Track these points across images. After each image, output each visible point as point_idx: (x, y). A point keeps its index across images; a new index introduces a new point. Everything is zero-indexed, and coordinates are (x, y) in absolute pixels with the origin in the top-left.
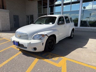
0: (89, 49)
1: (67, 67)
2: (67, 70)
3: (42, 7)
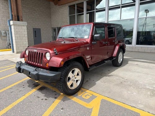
0: (142, 83)
1: (101, 109)
2: (100, 113)
3: (76, 14)
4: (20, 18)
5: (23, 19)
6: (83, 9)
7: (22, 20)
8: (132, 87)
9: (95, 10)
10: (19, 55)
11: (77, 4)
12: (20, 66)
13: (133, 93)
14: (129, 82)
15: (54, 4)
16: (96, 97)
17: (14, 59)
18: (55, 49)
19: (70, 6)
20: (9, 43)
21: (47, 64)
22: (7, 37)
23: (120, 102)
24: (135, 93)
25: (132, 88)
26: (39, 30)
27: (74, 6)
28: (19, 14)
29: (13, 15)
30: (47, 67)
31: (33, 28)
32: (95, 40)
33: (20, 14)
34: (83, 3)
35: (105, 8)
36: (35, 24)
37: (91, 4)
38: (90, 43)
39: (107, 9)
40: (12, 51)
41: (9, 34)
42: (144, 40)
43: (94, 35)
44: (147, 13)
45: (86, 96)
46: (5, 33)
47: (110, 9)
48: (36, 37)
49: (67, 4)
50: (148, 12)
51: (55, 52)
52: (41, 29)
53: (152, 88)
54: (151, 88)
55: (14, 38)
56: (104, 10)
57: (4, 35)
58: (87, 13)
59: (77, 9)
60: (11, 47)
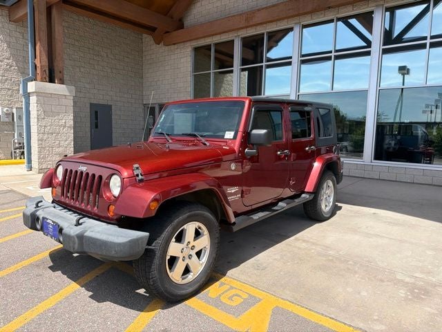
0: (385, 265)
3: (212, 71)
4: (57, 75)
5: (66, 77)
6: (232, 57)
7: (62, 82)
8: (357, 276)
9: (264, 64)
10: (39, 178)
11: (216, 45)
12: (37, 211)
13: (359, 293)
14: (350, 263)
15: (152, 42)
16: (260, 300)
17: (30, 188)
18: (136, 166)
19: (197, 50)
20: (20, 144)
21: (112, 208)
22: (13, 125)
23: (322, 314)
24: (364, 293)
25: (358, 279)
26: (108, 108)
27: (208, 48)
28: (55, 64)
29: (38, 65)
30: (110, 214)
31: (91, 104)
32: (253, 145)
33: (58, 65)
34: (232, 41)
35: (291, 58)
36: (96, 91)
37: (254, 44)
38: (240, 152)
39: (295, 60)
40: (25, 166)
41: (20, 118)
42: (397, 147)
43: (251, 130)
44: (403, 75)
45: (230, 298)
46: (9, 114)
47: (303, 62)
48: (97, 127)
49: (188, 44)
50: (408, 73)
51: (137, 175)
52: (113, 107)
53: (412, 280)
54: (407, 280)
55: (34, 129)
56: (290, 64)
57: (7, 120)
58: (243, 70)
59: (216, 58)
60: (23, 153)
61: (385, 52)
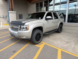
3: (39, 7)
7: (14, 11)
9: (48, 6)
31: (19, 14)
34: (42, 2)
39: (53, 5)
40: (9, 25)
47: (55, 5)
48: (20, 18)
52: (23, 15)
57: (6, 17)
58: (45, 7)
61: (70, 3)
